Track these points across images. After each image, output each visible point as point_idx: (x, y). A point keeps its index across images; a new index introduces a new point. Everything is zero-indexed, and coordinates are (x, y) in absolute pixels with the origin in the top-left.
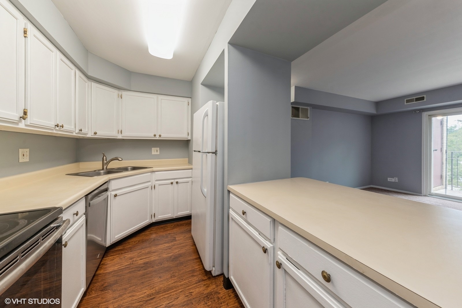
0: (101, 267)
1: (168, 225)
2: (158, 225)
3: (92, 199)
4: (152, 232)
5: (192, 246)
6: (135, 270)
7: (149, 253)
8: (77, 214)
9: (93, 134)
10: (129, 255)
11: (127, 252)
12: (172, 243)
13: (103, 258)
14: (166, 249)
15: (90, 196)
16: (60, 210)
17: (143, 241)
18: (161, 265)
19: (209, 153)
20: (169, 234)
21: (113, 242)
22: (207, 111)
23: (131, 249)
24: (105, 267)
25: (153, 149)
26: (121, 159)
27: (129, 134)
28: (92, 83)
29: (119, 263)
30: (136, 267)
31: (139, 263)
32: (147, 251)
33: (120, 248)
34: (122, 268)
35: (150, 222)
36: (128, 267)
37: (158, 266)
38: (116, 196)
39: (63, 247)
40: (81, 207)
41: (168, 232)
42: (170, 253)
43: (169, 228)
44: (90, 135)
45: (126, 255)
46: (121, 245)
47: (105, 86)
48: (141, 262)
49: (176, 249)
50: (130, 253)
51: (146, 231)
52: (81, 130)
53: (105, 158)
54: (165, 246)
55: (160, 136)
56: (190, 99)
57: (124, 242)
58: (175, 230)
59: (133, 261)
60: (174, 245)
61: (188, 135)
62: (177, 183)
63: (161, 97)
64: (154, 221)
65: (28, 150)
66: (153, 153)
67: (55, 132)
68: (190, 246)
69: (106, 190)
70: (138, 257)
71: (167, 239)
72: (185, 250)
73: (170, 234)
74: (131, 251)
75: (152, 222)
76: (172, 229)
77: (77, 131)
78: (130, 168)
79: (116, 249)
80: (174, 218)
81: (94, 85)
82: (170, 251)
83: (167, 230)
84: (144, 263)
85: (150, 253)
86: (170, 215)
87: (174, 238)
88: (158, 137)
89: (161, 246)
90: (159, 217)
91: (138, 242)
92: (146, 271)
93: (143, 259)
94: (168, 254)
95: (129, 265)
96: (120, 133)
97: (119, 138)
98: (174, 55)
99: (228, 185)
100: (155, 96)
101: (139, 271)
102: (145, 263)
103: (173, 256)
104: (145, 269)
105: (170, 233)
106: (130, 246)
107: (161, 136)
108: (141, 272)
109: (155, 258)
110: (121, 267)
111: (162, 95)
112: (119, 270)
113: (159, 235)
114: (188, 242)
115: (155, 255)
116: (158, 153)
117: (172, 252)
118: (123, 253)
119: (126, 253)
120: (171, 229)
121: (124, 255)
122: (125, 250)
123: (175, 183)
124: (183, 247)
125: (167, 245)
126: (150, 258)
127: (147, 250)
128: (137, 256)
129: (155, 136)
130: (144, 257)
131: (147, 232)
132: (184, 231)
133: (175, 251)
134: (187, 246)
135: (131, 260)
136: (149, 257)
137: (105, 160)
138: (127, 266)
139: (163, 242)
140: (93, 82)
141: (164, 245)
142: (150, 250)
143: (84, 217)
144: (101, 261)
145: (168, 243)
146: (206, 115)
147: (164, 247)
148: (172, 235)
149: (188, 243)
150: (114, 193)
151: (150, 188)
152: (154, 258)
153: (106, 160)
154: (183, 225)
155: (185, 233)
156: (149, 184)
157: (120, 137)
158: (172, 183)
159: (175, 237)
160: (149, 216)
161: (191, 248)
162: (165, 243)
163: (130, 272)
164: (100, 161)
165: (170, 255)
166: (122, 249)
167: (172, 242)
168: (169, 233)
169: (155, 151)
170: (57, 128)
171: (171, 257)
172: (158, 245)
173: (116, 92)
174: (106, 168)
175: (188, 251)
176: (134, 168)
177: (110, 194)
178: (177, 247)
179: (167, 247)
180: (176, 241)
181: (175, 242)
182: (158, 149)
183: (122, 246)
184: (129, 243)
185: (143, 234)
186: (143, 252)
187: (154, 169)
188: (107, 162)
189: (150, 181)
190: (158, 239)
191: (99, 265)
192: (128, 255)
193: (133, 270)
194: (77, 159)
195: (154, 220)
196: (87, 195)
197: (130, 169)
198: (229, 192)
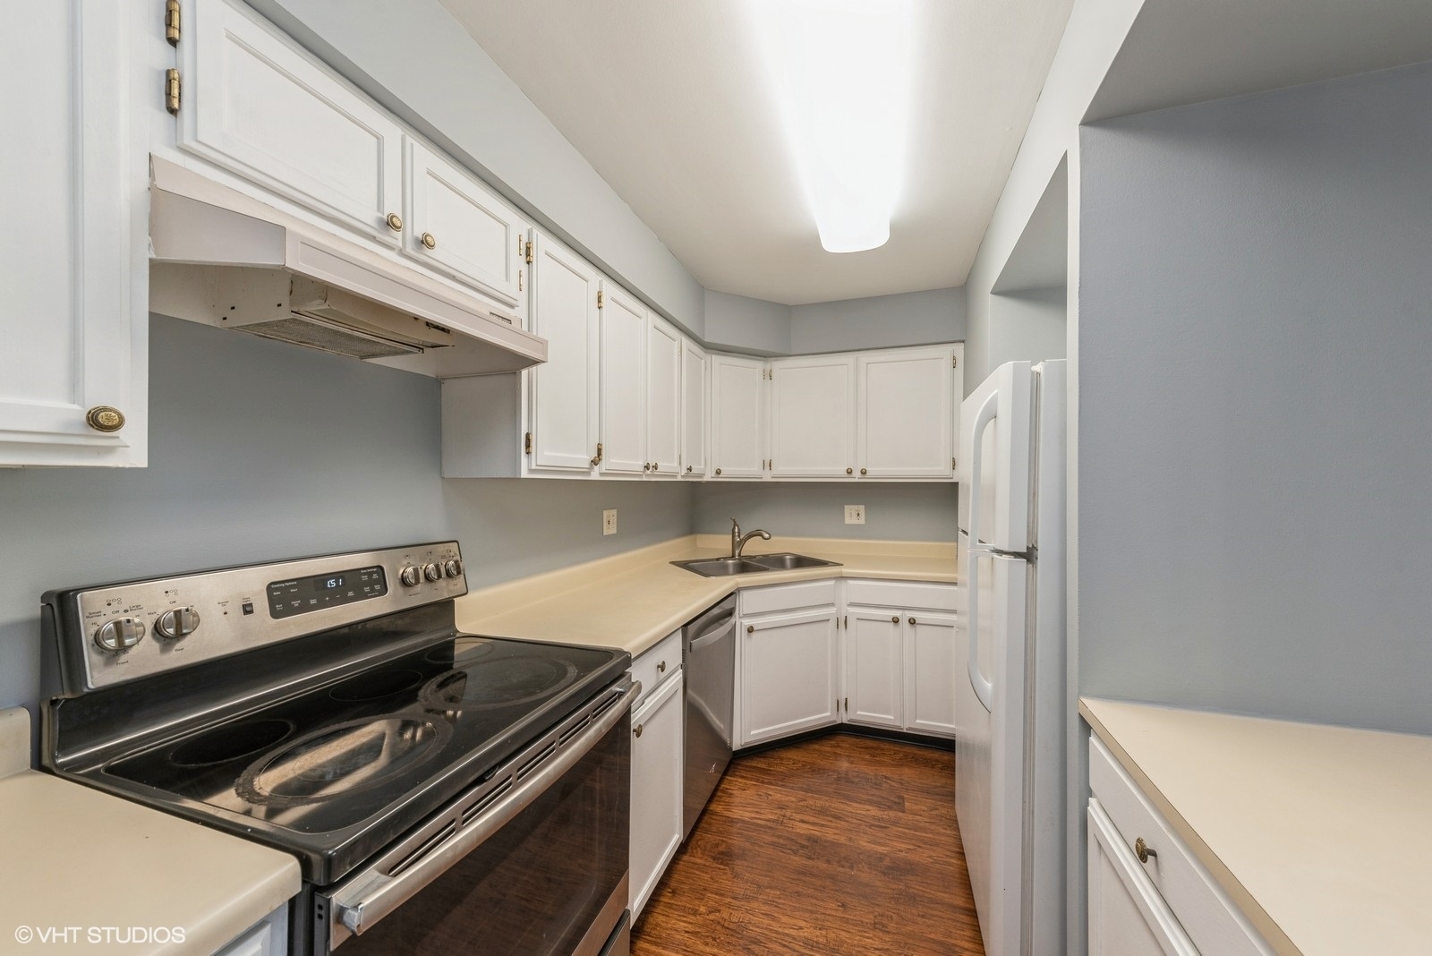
0: (721, 797)
1: (887, 746)
2: (857, 737)
3: (698, 634)
4: (838, 751)
5: (954, 855)
6: (785, 845)
7: (823, 812)
8: (662, 667)
9: (714, 474)
10: (778, 796)
11: (773, 782)
12: (892, 814)
13: (725, 774)
14: (872, 825)
15: (692, 628)
16: (627, 660)
17: (815, 770)
18: (851, 868)
19: (1001, 552)
20: (886, 778)
21: (746, 744)
22: (993, 402)
23: (782, 779)
24: (727, 800)
25: (847, 508)
26: (767, 536)
27: (789, 469)
28: (713, 356)
29: (754, 805)
30: (789, 839)
31: (798, 831)
32: (819, 803)
33: (760, 763)
34: (759, 822)
35: (835, 721)
36: (771, 828)
37: (843, 867)
38: (751, 630)
39: (633, 736)
40: (672, 653)
41: (884, 771)
42: (880, 844)
43: (885, 759)
44: (709, 477)
45: (771, 789)
46: (764, 757)
47: (738, 357)
48: (802, 829)
49: (899, 837)
50: (781, 790)
51: (824, 742)
52: (690, 469)
53: (736, 530)
54: (869, 813)
55: (864, 472)
56: (961, 346)
57: (772, 753)
58: (908, 773)
59: (784, 816)
60: (895, 823)
61: (954, 465)
62: (912, 622)
63: (865, 357)
64: (845, 721)
65: (614, 512)
66: (848, 521)
67: (645, 479)
68: (949, 853)
69: (730, 613)
70: (798, 810)
71: (877, 792)
72: (930, 857)
73: (889, 781)
74: (782, 786)
75: (839, 722)
76: (896, 766)
77: (684, 471)
78: (791, 559)
79: (752, 764)
80: (905, 731)
81: (717, 360)
82: (882, 838)
83: (881, 764)
84: (809, 838)
85: (827, 815)
86: (891, 717)
87: (900, 797)
88: (859, 474)
89: (858, 805)
90: (858, 713)
91: (803, 765)
92: (810, 863)
93: (808, 823)
94: (875, 843)
95: (774, 821)
96: (768, 468)
97: (765, 479)
98: (894, 229)
99: (1081, 693)
100: (849, 359)
101: (795, 853)
102: (814, 840)
103: (888, 859)
104: (810, 858)
105: (889, 775)
106: (782, 769)
107: (868, 474)
108: (797, 859)
109: (836, 837)
110: (757, 819)
111: (869, 352)
112: (753, 824)
113: (856, 769)
114: (944, 835)
115: (837, 828)
116: (862, 521)
117: (888, 841)
118: (766, 781)
119: (771, 784)
120: (893, 765)
121: (768, 788)
122: (769, 774)
123: (904, 623)
124: (925, 843)
125: (874, 811)
126: (824, 829)
127: (821, 802)
128: (793, 805)
129: (849, 472)
130: (812, 819)
131: (826, 747)
132: (935, 787)
133: (895, 844)
134: (937, 845)
135: (778, 811)
136: (823, 825)
137: (737, 534)
138: (769, 824)
139: (865, 797)
140: (714, 354)
141: (868, 807)
142: (827, 804)
143: (679, 675)
144: (721, 781)
145: (878, 804)
146: (991, 415)
147: (864, 813)
148: (893, 784)
149: (943, 838)
150: (747, 622)
151: (833, 623)
152: (835, 834)
153: (739, 536)
154: (933, 766)
155: (937, 797)
156: (832, 610)
157: (767, 477)
158: (896, 621)
159: (903, 798)
160: (831, 704)
161: (953, 861)
162: (871, 802)
163: (773, 844)
164: (729, 534)
165: (881, 849)
166: (764, 769)
167: (890, 808)
168: (884, 773)
169: (853, 515)
170: (648, 472)
171: (881, 857)
172: (849, 800)
173: (757, 366)
174: (739, 555)
175: (938, 866)
176: (800, 562)
177: (740, 622)
178: (905, 833)
179: (874, 818)
180: (904, 812)
181: (901, 814)
182: (862, 508)
183: (766, 760)
184: (781, 759)
185: (816, 747)
186: (811, 802)
187: (845, 571)
188: (741, 540)
189: (832, 605)
190: (853, 782)
191: (716, 790)
192: (776, 794)
193: (781, 841)
194: (692, 527)
195: (844, 718)
196: (686, 625)
197: (788, 563)
198: (1086, 727)
